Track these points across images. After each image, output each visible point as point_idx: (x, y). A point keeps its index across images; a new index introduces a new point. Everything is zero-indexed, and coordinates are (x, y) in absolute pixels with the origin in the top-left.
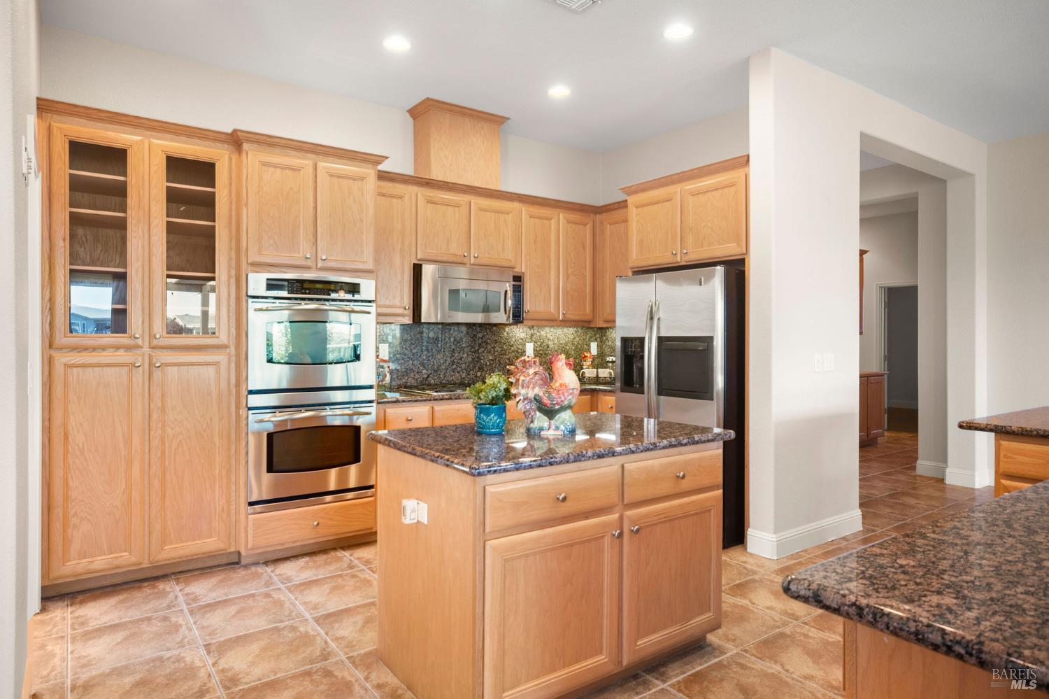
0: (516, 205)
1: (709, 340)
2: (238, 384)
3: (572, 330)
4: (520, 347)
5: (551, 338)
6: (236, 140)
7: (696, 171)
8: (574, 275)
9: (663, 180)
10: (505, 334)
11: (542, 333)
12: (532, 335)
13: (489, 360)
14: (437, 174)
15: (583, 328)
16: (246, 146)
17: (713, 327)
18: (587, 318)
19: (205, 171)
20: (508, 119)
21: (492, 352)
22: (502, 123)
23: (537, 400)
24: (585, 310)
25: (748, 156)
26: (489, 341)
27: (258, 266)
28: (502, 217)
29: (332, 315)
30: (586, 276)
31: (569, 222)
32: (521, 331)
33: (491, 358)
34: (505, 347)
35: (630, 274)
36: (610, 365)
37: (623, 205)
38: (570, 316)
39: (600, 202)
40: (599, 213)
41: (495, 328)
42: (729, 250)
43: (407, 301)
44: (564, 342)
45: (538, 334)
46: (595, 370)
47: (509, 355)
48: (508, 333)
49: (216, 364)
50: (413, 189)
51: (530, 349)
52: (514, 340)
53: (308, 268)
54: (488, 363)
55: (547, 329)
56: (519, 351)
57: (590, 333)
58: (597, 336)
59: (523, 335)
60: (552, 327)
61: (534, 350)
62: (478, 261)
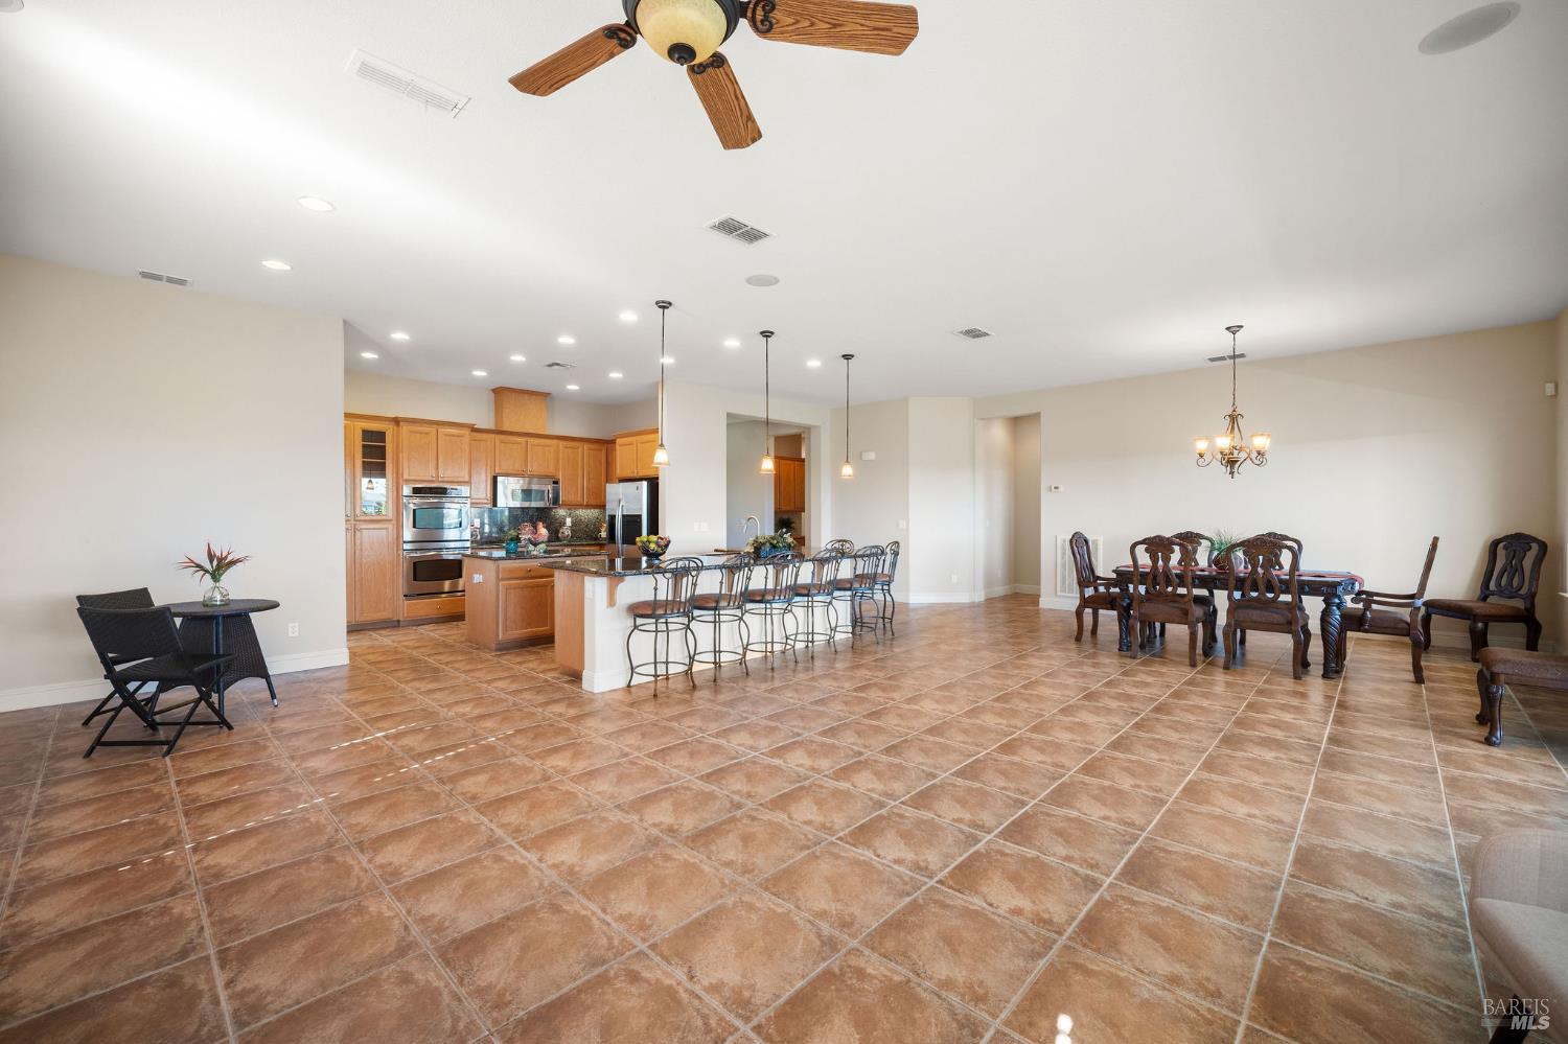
0: (555, 442)
1: (640, 516)
2: (398, 538)
3: (597, 511)
5: (582, 515)
6: (396, 421)
7: (642, 432)
8: (594, 479)
9: (629, 434)
14: (507, 427)
16: (401, 423)
17: (641, 509)
19: (381, 436)
22: (547, 397)
23: (529, 539)
27: (408, 481)
28: (547, 449)
29: (447, 505)
30: (602, 479)
31: (590, 449)
35: (617, 481)
37: (613, 441)
38: (592, 503)
42: (650, 473)
43: (489, 495)
49: (387, 529)
50: (493, 436)
51: (569, 521)
53: (432, 481)
62: (532, 473)
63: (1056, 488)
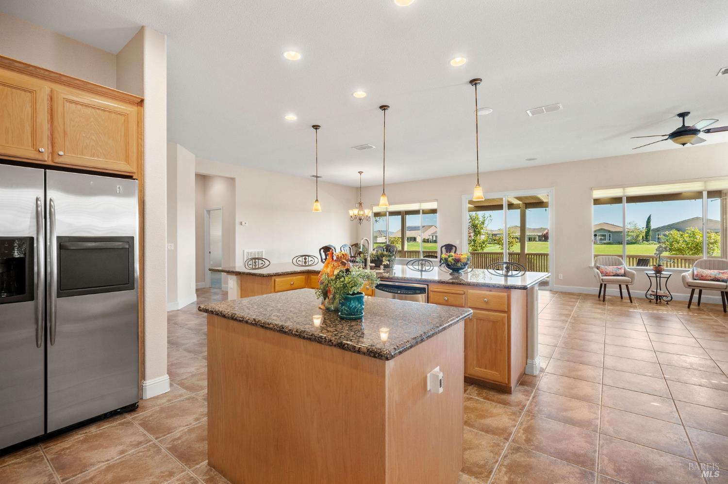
1: (132, 238)
7: (77, 82)
9: (18, 64)
25: (142, 101)
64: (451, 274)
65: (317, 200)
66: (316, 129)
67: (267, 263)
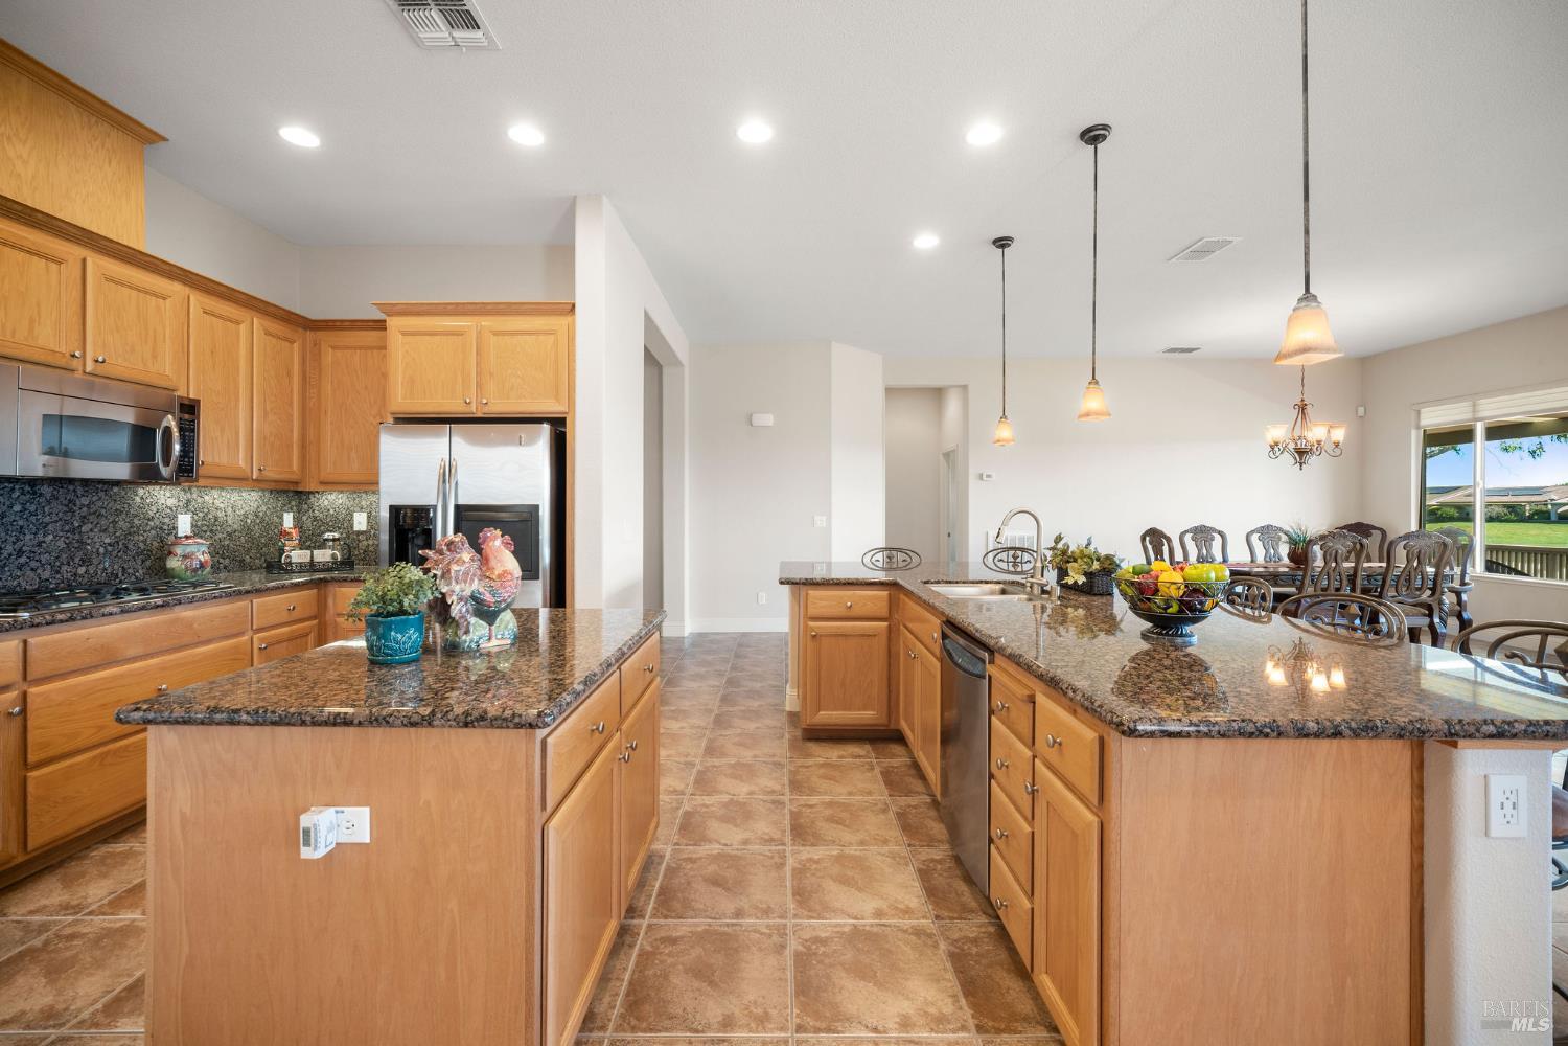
0: (176, 288)
3: (255, 495)
4: (167, 520)
5: (222, 506)
7: (501, 306)
8: (275, 413)
9: (450, 307)
10: (138, 499)
11: (206, 498)
12: (189, 501)
13: (104, 545)
15: (271, 492)
18: (294, 477)
20: (164, 139)
21: (111, 530)
22: (151, 142)
23: (475, 598)
24: (290, 466)
25: (574, 306)
26: (103, 511)
28: (152, 301)
30: (292, 416)
31: (268, 333)
32: (168, 494)
33: (107, 540)
34: (136, 522)
35: (391, 421)
36: (331, 543)
37: (380, 325)
38: (269, 474)
39: (314, 314)
40: (311, 329)
41: (116, 489)
44: (243, 512)
45: (199, 500)
46: (309, 552)
47: (146, 535)
48: (142, 498)
52: (155, 510)
54: (102, 550)
55: (215, 493)
56: (166, 527)
57: (282, 499)
58: (293, 503)
59: (171, 502)
60: (222, 489)
61: (192, 526)
62: (101, 369)
63: (988, 476)
64: (1144, 636)
65: (1004, 416)
66: (1003, 246)
67: (915, 559)
